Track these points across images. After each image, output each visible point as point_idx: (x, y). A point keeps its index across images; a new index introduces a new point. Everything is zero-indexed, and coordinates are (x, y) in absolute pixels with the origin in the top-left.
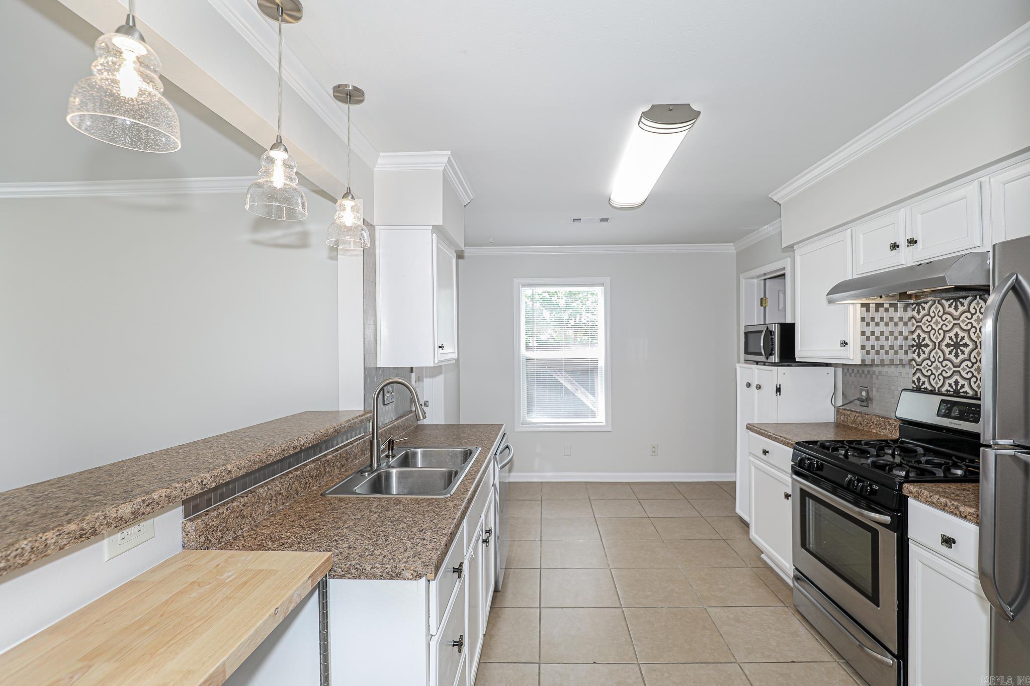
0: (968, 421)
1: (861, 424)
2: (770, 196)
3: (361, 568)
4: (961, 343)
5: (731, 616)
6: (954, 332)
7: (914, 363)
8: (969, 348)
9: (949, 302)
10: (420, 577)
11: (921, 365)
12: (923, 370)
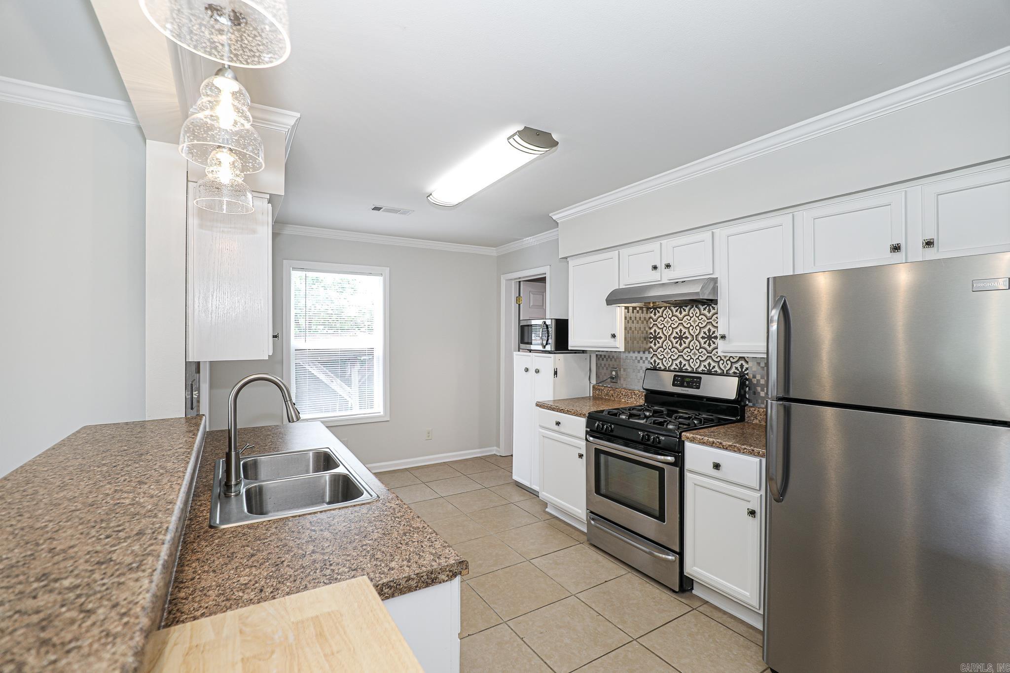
0: (692, 388)
1: (612, 396)
2: (550, 215)
3: (395, 585)
4: (684, 336)
5: (551, 562)
6: (679, 329)
7: (651, 350)
8: (689, 340)
9: (676, 309)
10: (455, 576)
11: (656, 351)
12: (658, 354)
